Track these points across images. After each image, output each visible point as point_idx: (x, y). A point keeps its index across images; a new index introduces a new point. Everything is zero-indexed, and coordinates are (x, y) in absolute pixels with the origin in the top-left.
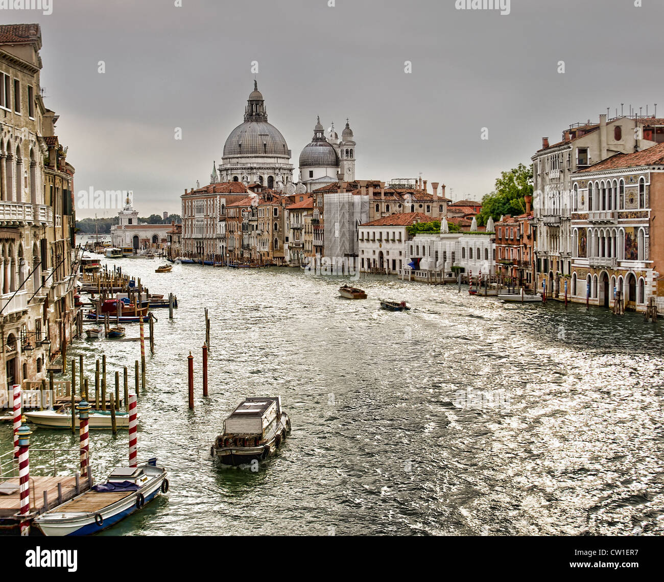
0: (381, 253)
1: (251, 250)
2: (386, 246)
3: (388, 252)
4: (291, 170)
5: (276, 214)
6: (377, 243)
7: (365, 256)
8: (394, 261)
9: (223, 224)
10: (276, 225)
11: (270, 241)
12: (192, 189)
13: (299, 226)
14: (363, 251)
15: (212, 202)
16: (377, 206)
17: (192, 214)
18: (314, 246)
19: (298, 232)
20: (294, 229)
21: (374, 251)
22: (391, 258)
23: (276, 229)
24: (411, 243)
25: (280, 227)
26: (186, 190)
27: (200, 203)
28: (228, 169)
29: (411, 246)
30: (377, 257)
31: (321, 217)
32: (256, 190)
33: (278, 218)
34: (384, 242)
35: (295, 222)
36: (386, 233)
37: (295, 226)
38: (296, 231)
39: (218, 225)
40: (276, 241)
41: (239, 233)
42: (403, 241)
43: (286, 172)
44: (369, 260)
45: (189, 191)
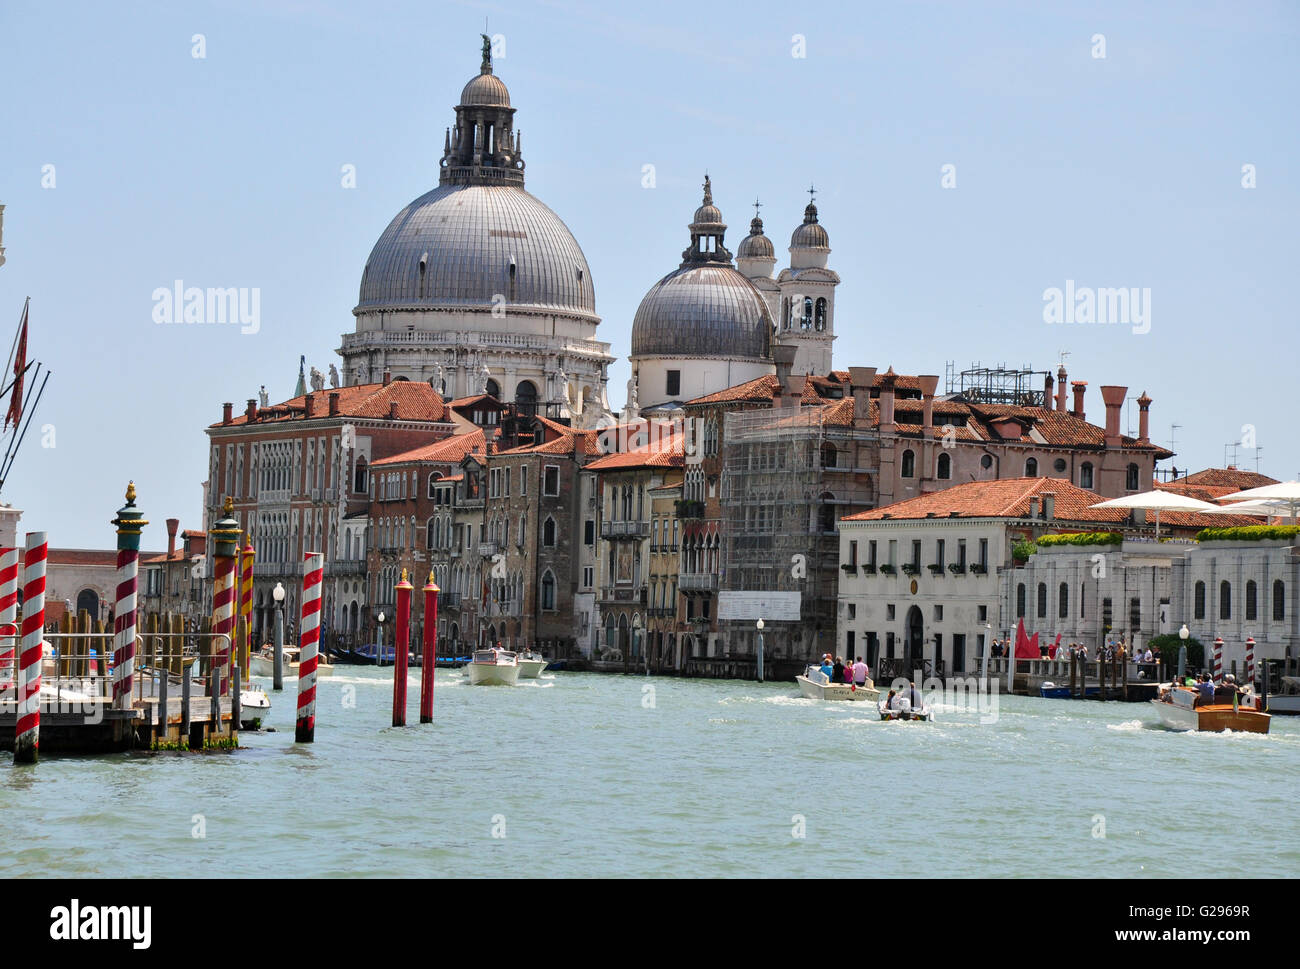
0: (915, 615)
1: (455, 615)
2: (933, 590)
3: (939, 609)
4: (601, 364)
5: (551, 488)
6: (903, 580)
7: (860, 626)
8: (959, 640)
9: (359, 526)
10: (550, 525)
11: (527, 583)
12: (252, 403)
13: (632, 529)
14: (852, 607)
15: (322, 451)
16: (908, 456)
17: (245, 491)
18: (684, 592)
19: (625, 550)
20: (613, 539)
21: (891, 608)
22: (947, 629)
23: (549, 540)
24: (1020, 575)
25: (564, 535)
26: (228, 408)
27: (277, 455)
28: (377, 351)
29: (1021, 588)
30: (899, 627)
31: (712, 493)
32: (478, 415)
33: (557, 501)
34: (926, 572)
35: (619, 515)
36: (935, 546)
37: (618, 529)
38: (619, 547)
39: (342, 531)
40: (548, 583)
41: (417, 556)
42: (992, 570)
43: (583, 369)
44: (871, 637)
45: (239, 412)
